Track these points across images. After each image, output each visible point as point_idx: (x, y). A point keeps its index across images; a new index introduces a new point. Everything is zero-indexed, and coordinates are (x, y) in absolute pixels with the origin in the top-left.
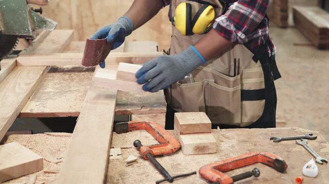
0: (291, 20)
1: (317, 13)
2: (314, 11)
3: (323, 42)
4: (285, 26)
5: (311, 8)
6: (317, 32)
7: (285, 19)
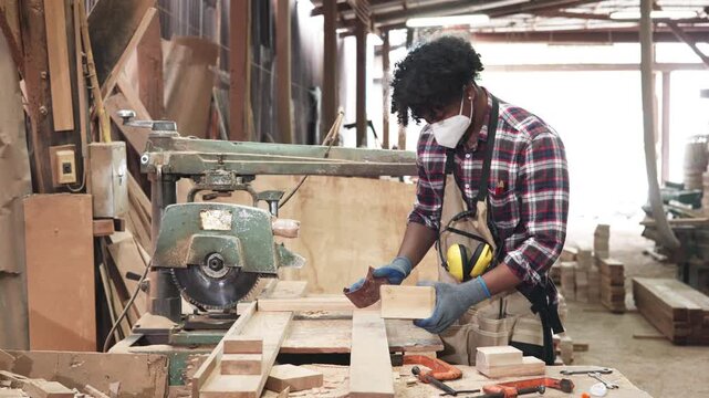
0: (629, 299)
1: (672, 288)
2: (667, 285)
3: (681, 332)
4: (619, 310)
5: (662, 281)
6: (671, 316)
7: (620, 297)
